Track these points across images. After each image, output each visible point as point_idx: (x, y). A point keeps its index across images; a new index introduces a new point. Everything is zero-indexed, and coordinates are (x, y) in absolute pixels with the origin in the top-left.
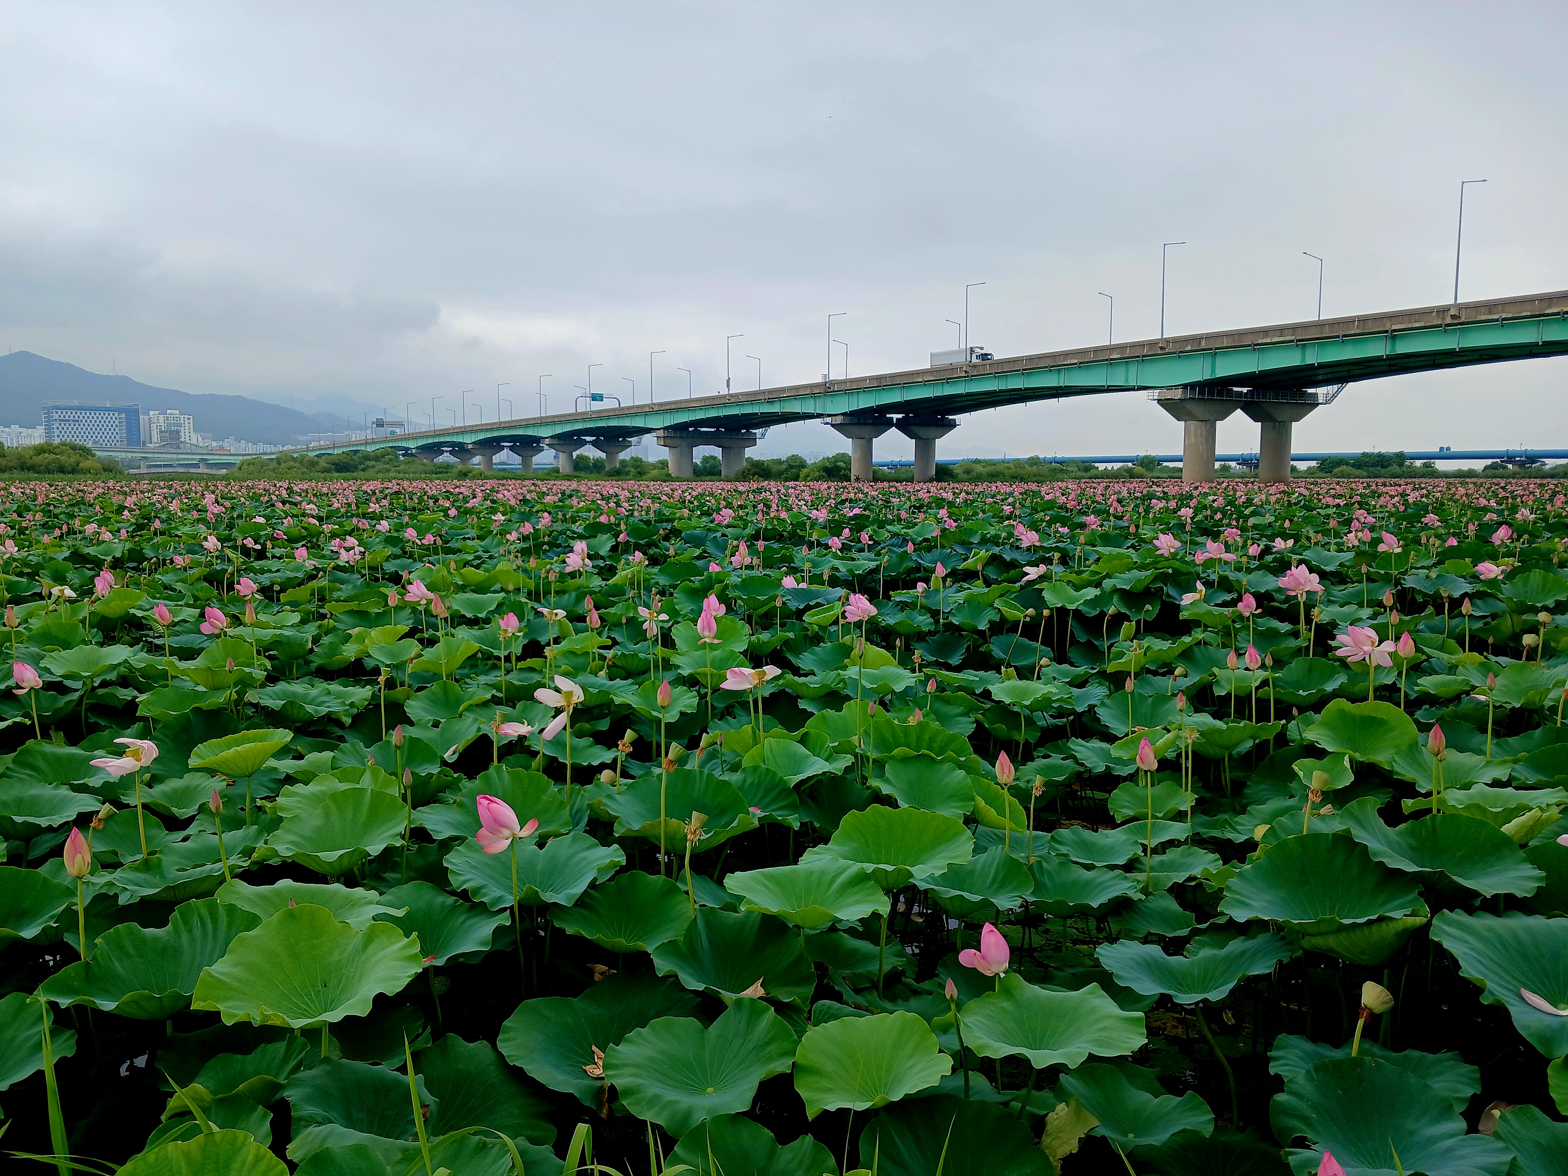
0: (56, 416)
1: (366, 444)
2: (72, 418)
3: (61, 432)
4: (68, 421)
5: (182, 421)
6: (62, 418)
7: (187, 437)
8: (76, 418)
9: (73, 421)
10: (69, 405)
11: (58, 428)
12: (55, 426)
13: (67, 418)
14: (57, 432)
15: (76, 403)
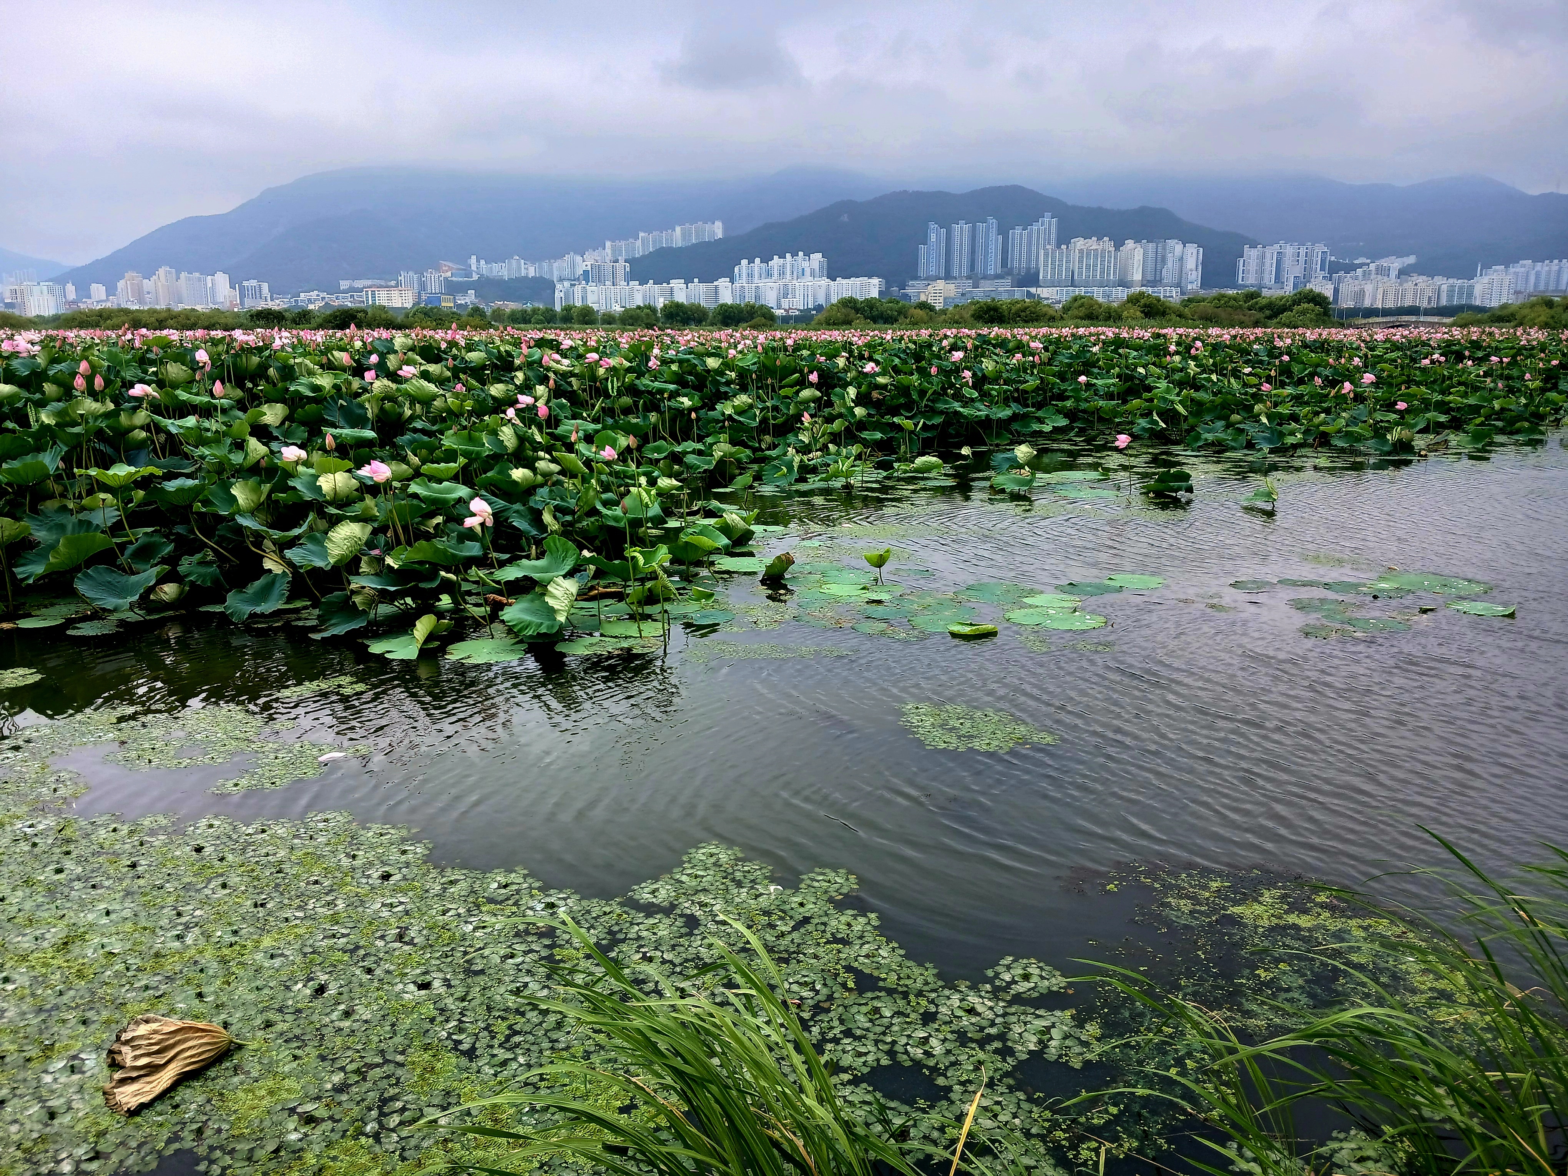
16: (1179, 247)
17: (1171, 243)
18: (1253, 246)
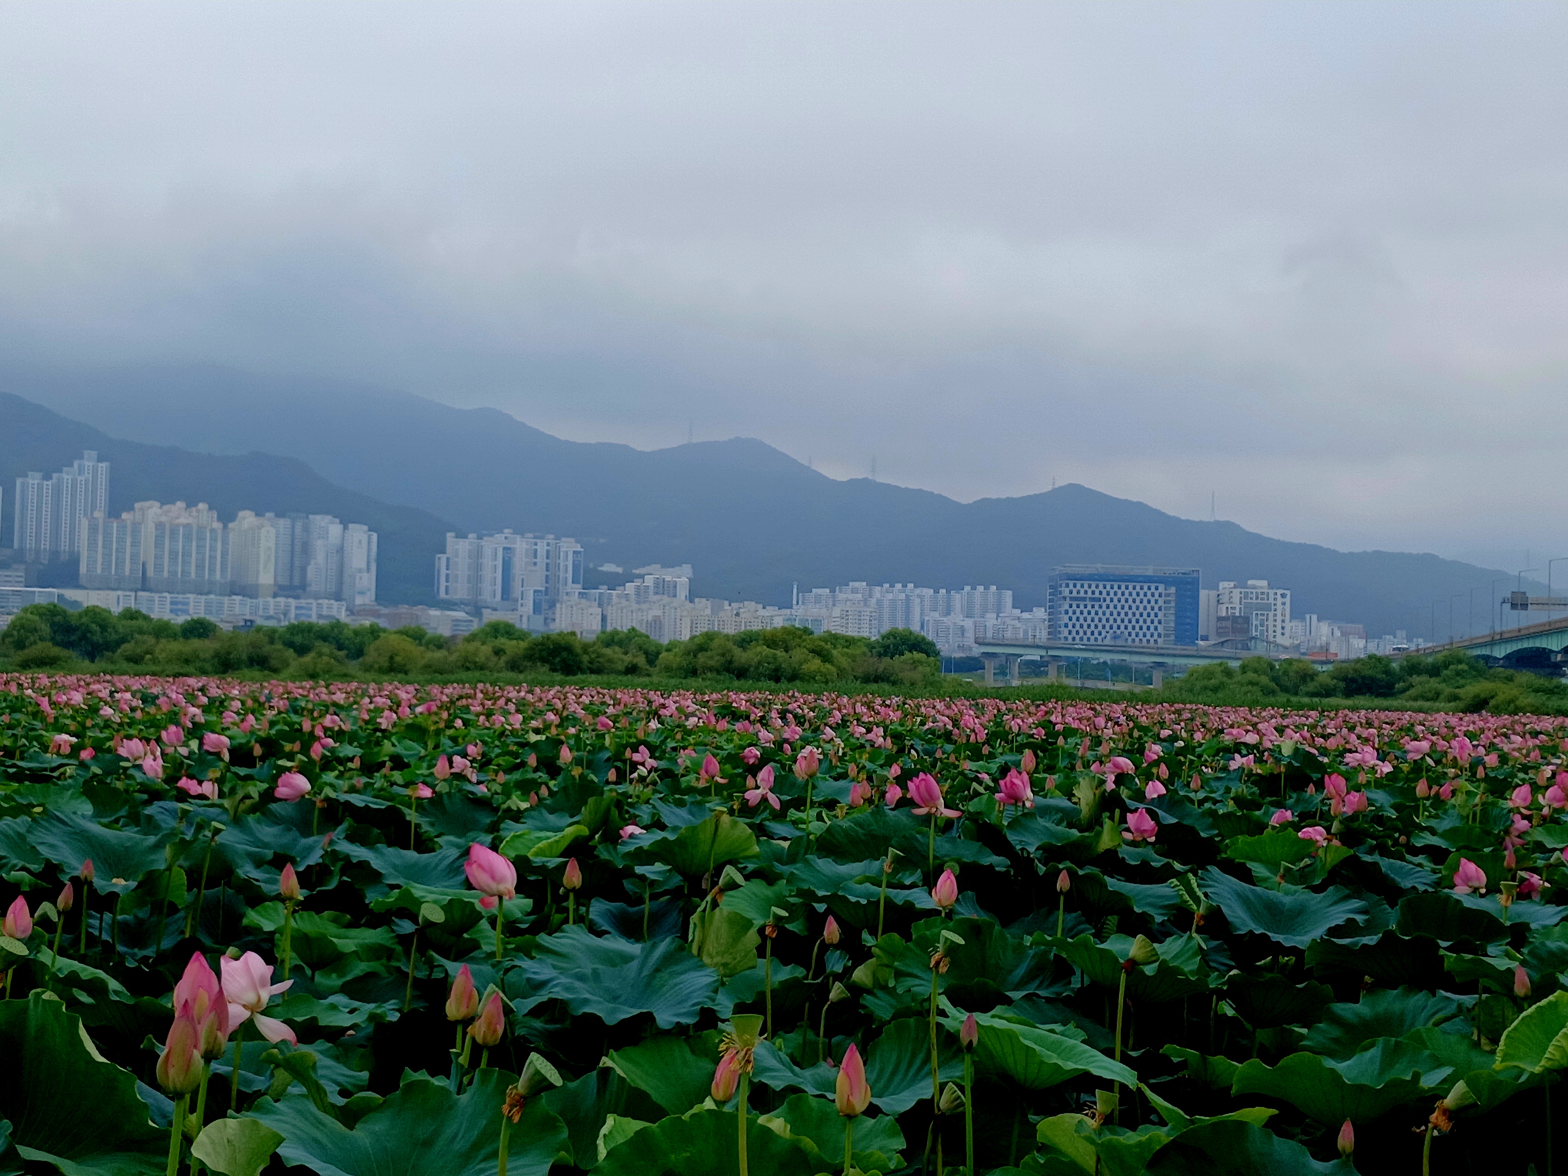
0: (1066, 592)
1: (1491, 642)
2: (1090, 594)
4: (1084, 599)
5: (1271, 601)
6: (1075, 594)
7: (1279, 629)
8: (1097, 595)
9: (1092, 599)
10: (1088, 572)
11: (1067, 612)
12: (1063, 609)
13: (1082, 594)
14: (1065, 619)
15: (1099, 567)
16: (335, 529)
17: (320, 521)
18: (461, 535)
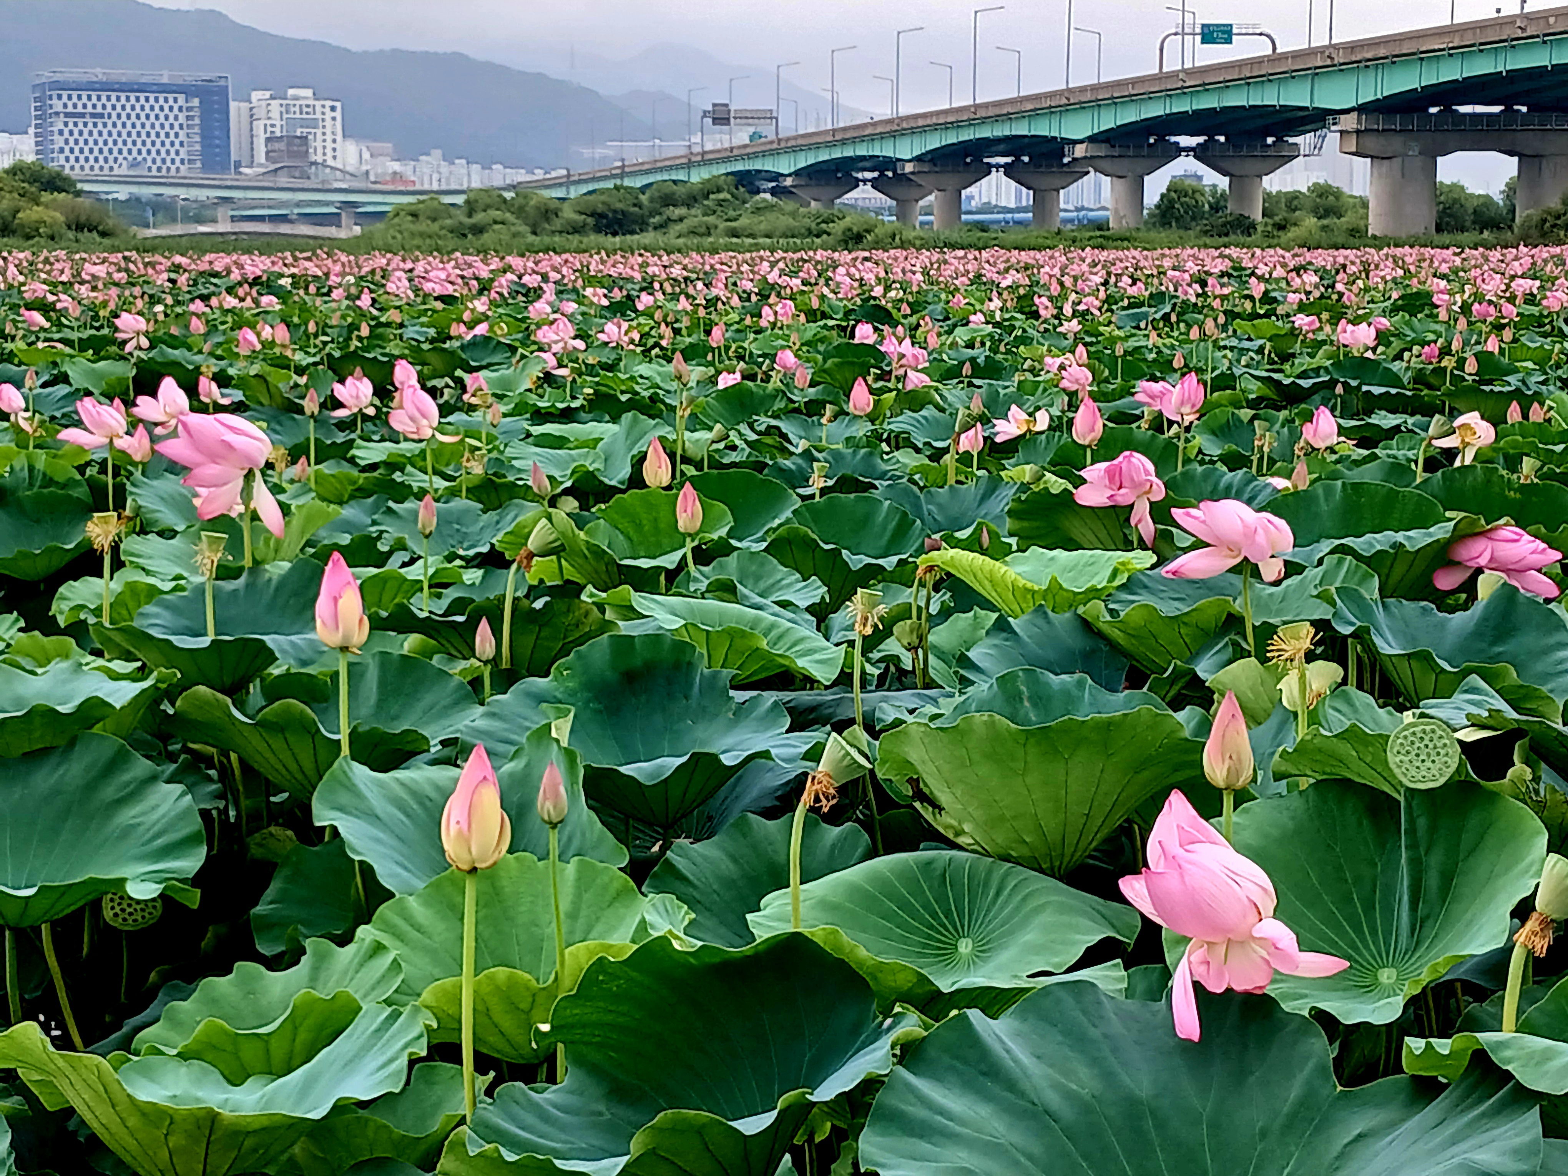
0: (58, 106)
1: (689, 165)
2: (90, 109)
3: (67, 142)
4: (82, 115)
5: (318, 116)
6: (70, 109)
7: (329, 151)
8: (99, 110)
9: (93, 115)
10: (85, 78)
11: (61, 132)
12: (55, 129)
13: (80, 109)
14: (59, 142)
15: (98, 74)
